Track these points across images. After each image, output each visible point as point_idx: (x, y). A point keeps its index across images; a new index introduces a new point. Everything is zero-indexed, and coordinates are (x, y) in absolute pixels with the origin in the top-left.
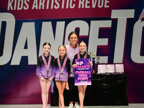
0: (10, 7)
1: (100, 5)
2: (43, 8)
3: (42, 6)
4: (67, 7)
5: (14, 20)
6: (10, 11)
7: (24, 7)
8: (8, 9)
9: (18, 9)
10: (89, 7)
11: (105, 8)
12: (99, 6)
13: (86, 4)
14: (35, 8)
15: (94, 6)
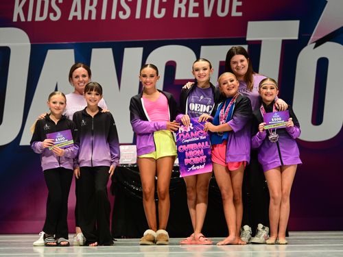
0: (19, 14)
1: (223, 11)
2: (94, 17)
3: (90, 12)
4: (148, 16)
5: (29, 44)
6: (19, 25)
7: (51, 15)
8: (15, 19)
9: (38, 18)
10: (197, 15)
11: (234, 17)
12: (220, 14)
13: (191, 9)
14: (75, 17)
15: (208, 13)
